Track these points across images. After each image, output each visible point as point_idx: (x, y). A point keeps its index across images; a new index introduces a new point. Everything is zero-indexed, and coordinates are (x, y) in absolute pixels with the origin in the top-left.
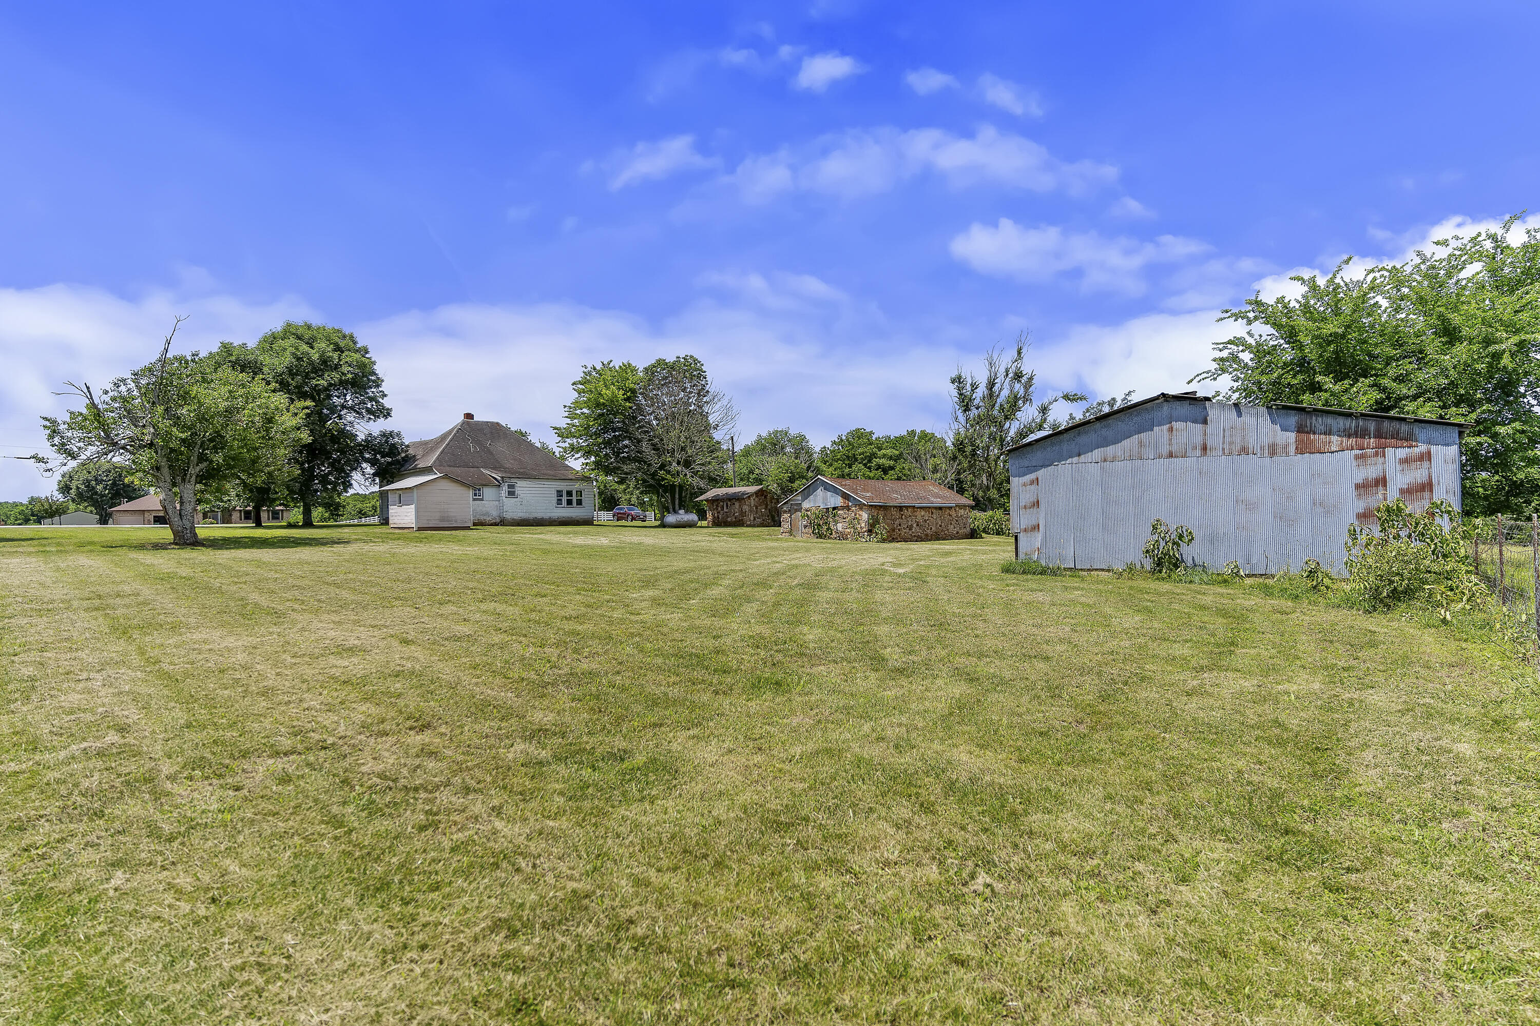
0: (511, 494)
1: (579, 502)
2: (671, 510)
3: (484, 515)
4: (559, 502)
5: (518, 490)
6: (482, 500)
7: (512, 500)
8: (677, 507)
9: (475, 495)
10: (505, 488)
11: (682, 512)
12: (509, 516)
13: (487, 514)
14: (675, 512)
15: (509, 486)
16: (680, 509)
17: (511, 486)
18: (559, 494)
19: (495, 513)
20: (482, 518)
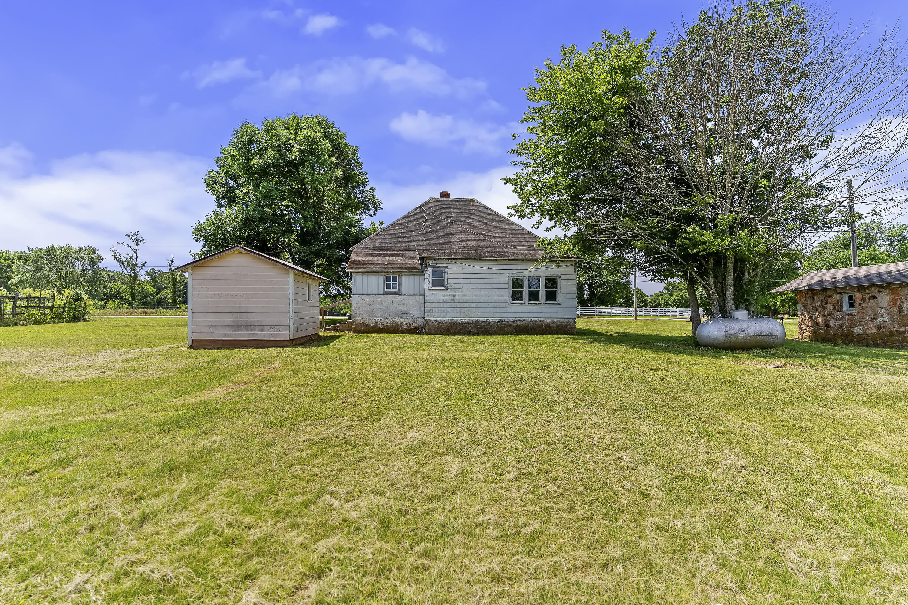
0: (438, 284)
1: (551, 296)
2: (716, 310)
3: (399, 315)
4: (517, 296)
5: (448, 279)
6: (398, 293)
7: (439, 294)
8: (730, 303)
9: (389, 286)
10: (428, 274)
11: (742, 314)
12: (433, 317)
13: (406, 314)
14: (725, 314)
15: (434, 273)
16: (737, 307)
17: (438, 273)
18: (517, 283)
19: (416, 313)
20: (397, 320)
